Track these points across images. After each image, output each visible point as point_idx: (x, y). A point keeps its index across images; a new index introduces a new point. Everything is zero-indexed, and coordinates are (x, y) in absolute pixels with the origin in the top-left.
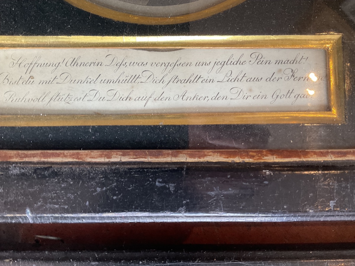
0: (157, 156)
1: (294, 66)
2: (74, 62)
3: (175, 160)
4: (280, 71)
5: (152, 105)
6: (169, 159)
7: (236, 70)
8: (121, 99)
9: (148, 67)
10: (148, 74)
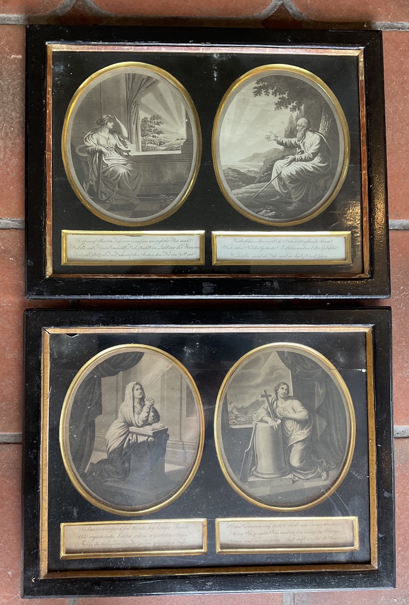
0: (134, 276)
1: (187, 243)
2: (101, 241)
3: (140, 277)
4: (182, 245)
5: (132, 258)
6: (138, 277)
7: (165, 244)
8: (120, 255)
9: (130, 243)
10: (130, 246)
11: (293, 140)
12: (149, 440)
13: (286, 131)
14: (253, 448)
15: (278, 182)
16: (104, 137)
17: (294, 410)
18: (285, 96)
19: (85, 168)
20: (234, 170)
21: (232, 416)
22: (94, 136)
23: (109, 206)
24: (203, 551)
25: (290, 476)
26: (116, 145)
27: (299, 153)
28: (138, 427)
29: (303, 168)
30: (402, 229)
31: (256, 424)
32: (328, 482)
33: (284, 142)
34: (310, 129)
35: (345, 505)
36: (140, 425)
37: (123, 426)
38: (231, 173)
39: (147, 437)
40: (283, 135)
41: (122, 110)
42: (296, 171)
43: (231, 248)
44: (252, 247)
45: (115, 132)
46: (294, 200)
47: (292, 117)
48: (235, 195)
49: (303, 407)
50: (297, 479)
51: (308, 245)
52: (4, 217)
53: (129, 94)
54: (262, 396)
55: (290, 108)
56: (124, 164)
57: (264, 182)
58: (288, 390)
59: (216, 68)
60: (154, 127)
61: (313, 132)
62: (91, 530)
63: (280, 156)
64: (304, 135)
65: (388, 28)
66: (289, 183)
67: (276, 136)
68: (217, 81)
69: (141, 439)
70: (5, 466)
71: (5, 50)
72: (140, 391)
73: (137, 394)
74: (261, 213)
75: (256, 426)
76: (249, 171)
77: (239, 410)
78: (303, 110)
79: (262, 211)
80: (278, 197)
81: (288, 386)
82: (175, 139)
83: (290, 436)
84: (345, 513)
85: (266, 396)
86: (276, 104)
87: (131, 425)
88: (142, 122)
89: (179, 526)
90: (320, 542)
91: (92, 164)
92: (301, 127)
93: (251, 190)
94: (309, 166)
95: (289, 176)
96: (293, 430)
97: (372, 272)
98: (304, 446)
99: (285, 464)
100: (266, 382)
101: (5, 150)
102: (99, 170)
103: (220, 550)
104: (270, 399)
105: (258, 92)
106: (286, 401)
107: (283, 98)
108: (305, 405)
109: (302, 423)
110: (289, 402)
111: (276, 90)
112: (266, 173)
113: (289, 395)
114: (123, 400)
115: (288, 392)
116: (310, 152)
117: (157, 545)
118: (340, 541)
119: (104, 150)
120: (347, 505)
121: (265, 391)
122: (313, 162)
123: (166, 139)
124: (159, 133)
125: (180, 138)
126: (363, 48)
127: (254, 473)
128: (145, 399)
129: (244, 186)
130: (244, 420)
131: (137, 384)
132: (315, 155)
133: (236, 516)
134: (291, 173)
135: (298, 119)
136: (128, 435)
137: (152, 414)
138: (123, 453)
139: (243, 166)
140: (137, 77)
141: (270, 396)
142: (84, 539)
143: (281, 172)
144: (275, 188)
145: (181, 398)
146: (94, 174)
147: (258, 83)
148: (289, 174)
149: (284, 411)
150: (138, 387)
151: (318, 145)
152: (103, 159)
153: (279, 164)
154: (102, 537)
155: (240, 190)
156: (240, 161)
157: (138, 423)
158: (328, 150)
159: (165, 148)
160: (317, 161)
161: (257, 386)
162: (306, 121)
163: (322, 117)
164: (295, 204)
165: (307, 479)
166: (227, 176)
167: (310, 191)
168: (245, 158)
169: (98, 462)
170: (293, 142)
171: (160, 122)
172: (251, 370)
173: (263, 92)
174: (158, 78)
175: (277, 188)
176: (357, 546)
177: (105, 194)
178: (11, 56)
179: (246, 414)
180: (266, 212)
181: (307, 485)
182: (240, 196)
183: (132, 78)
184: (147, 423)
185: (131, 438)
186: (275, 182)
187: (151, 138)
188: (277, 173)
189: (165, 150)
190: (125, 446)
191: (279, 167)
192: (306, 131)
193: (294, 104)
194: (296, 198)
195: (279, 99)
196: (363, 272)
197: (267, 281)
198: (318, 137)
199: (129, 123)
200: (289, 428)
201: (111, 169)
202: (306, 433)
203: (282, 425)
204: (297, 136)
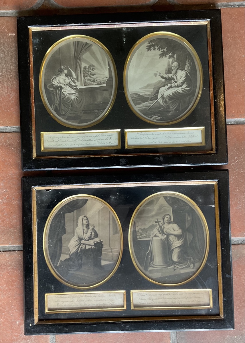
0: (81, 156)
1: (111, 137)
2: (62, 137)
3: (84, 157)
4: (108, 138)
5: (80, 146)
7: (98, 138)
8: (73, 145)
9: (79, 138)
11: (170, 75)
12: (92, 247)
13: (166, 71)
14: (151, 251)
15: (162, 99)
16: (63, 79)
17: (174, 229)
18: (165, 50)
19: (52, 97)
20: (137, 94)
21: (138, 234)
22: (57, 78)
23: (66, 117)
24: (124, 308)
25: (172, 267)
26: (69, 83)
27: (173, 82)
28: (86, 240)
29: (176, 91)
30: (236, 124)
31: (153, 238)
32: (194, 270)
33: (165, 77)
34: (180, 68)
35: (204, 282)
36: (87, 239)
37: (78, 240)
38: (135, 96)
39: (91, 246)
40: (164, 73)
41: (72, 63)
42: (172, 93)
43: (136, 138)
44: (148, 137)
45: (68, 75)
46: (171, 110)
47: (169, 62)
48: (137, 108)
49: (179, 228)
50: (176, 268)
51: (180, 135)
52: (9, 125)
53: (75, 53)
54: (156, 222)
55: (168, 57)
56: (74, 94)
57: (154, 100)
58: (170, 218)
59: (124, 36)
60: (90, 71)
61: (182, 70)
62: (62, 297)
63: (163, 85)
64: (176, 72)
65: (225, 6)
66: (168, 100)
67: (160, 74)
68: (125, 43)
69: (88, 247)
70: (13, 263)
71: (5, 31)
72: (86, 220)
73: (85, 222)
74: (153, 118)
75: (152, 239)
76: (145, 94)
77: (142, 230)
78: (175, 58)
79: (153, 117)
80: (162, 109)
81: (170, 216)
82: (102, 78)
83: (172, 244)
84: (204, 287)
85: (158, 222)
86: (160, 55)
87: (82, 239)
88: (83, 69)
89: (110, 295)
90: (190, 303)
91: (56, 94)
92: (175, 68)
93: (147, 105)
94: (179, 90)
95: (168, 96)
96: (173, 241)
97: (217, 150)
98: (180, 249)
99: (169, 259)
100: (157, 214)
101: (7, 88)
102: (60, 97)
103: (133, 308)
104: (160, 223)
105: (149, 49)
106: (169, 224)
107: (164, 51)
108: (180, 227)
109: (179, 237)
110: (171, 225)
111: (159, 47)
112: (155, 95)
113: (171, 221)
114: (77, 225)
115: (170, 220)
116: (180, 82)
117: (98, 305)
118: (202, 303)
119: (63, 86)
120: (205, 282)
121: (157, 219)
122: (182, 87)
123: (97, 78)
124: (93, 75)
125: (105, 77)
126: (210, 20)
127: (152, 265)
128: (89, 225)
129: (142, 103)
130: (145, 236)
131: (85, 217)
132: (183, 83)
133: (142, 289)
134: (169, 94)
135: (172, 63)
136: (80, 245)
137: (93, 233)
138: (78, 255)
139: (141, 92)
140: (80, 43)
141: (160, 222)
142: (58, 303)
143: (163, 94)
144: (160, 103)
145: (109, 224)
146: (58, 100)
147: (149, 43)
148: (168, 95)
149: (168, 230)
150: (85, 218)
151: (184, 78)
152: (63, 91)
153: (162, 89)
154: (68, 301)
155: (140, 105)
156: (140, 89)
157: (86, 238)
158: (191, 80)
159: (97, 83)
160: (184, 87)
161: (153, 216)
162: (178, 64)
163: (187, 61)
164: (172, 112)
165: (182, 268)
166: (133, 98)
167: (181, 104)
168: (142, 87)
169: (65, 260)
170: (170, 77)
171: (94, 69)
172: (149, 207)
173: (152, 48)
174: (92, 43)
175: (162, 104)
176: (211, 306)
177: (64, 111)
178: (9, 34)
179: (146, 232)
180: (155, 117)
181: (182, 271)
182: (140, 108)
183: (77, 44)
184: (91, 238)
185: (82, 247)
186: (160, 99)
187: (89, 78)
188: (161, 94)
189: (97, 84)
190: (79, 251)
191: (162, 91)
192: (177, 69)
193: (170, 54)
194: (172, 108)
195: (162, 52)
196: (212, 150)
197: (157, 157)
198: (185, 73)
199: (76, 70)
200: (171, 239)
201: (67, 97)
202: (181, 243)
203: (167, 238)
204: (173, 72)
